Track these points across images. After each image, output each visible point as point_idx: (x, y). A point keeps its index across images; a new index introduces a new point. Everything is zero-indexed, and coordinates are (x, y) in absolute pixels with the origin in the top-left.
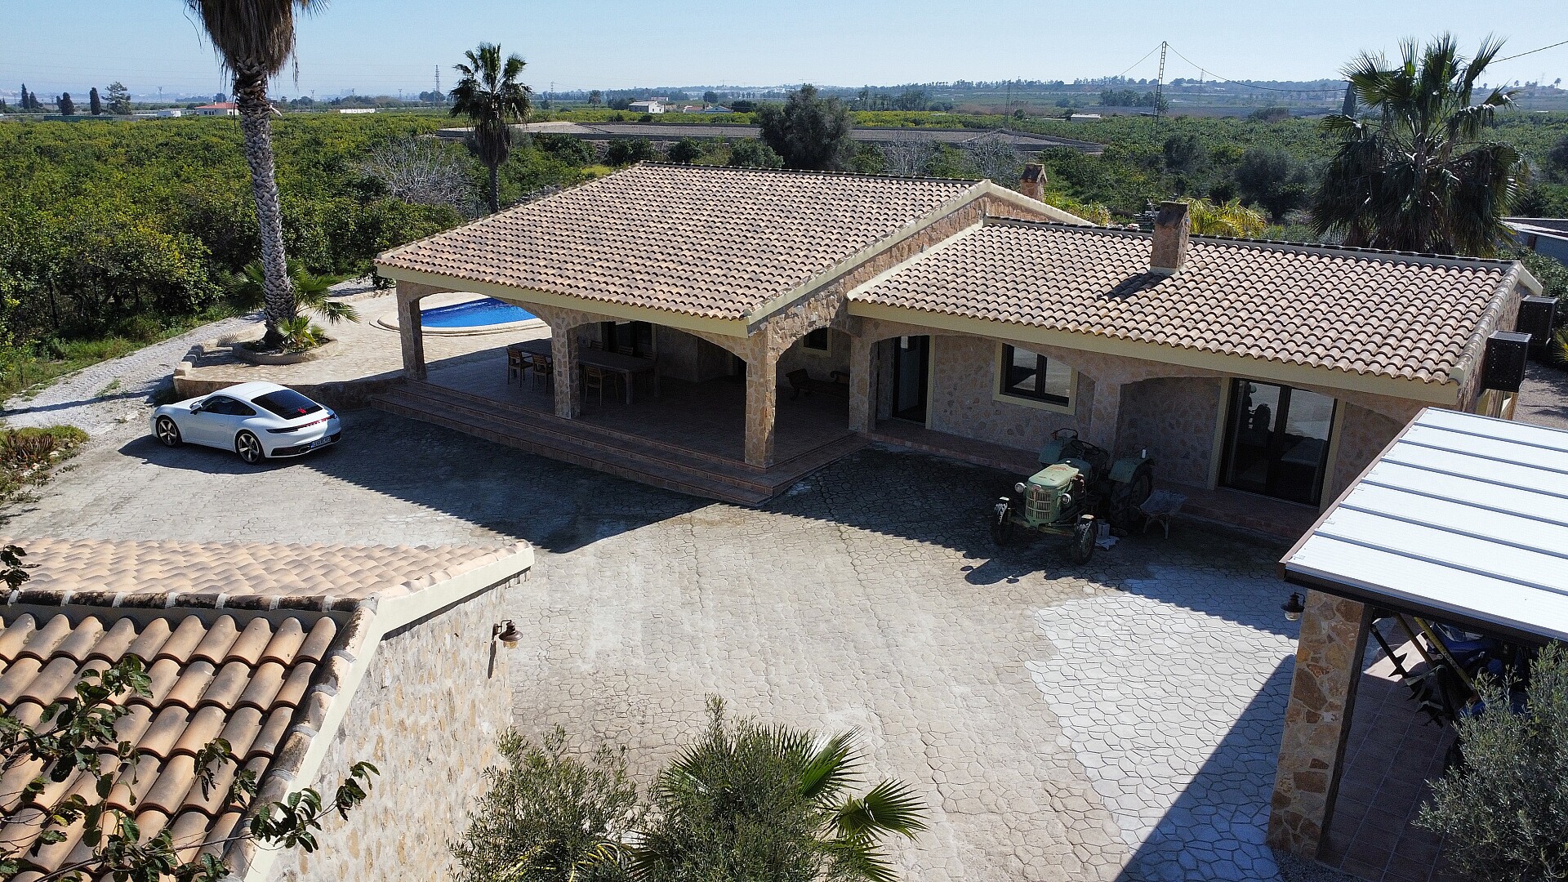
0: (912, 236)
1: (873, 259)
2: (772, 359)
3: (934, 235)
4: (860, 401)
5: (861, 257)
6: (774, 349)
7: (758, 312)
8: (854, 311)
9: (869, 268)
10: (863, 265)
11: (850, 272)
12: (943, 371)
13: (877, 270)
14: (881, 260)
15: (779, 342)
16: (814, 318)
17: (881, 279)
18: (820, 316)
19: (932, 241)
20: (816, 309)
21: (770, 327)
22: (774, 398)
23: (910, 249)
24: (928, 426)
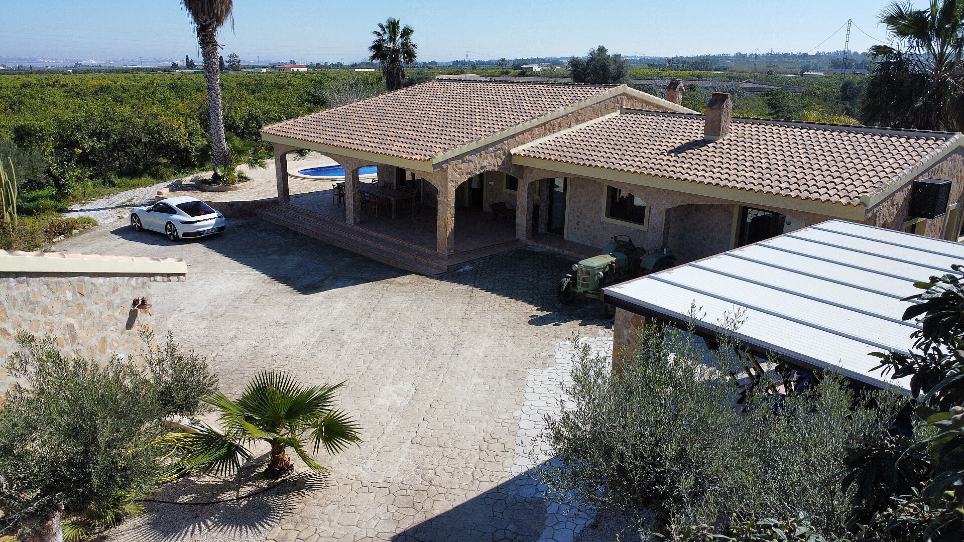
0: (562, 117)
1: (530, 130)
2: (452, 188)
3: (579, 118)
4: (522, 220)
5: (520, 128)
6: (453, 181)
7: (440, 157)
8: (516, 162)
9: (527, 135)
10: (522, 133)
11: (512, 137)
12: (574, 202)
13: (534, 137)
14: (536, 131)
15: (457, 177)
16: (485, 164)
17: (536, 143)
18: (490, 162)
19: (578, 122)
20: (486, 158)
21: (450, 167)
22: (453, 212)
23: (560, 126)
24: (565, 237)
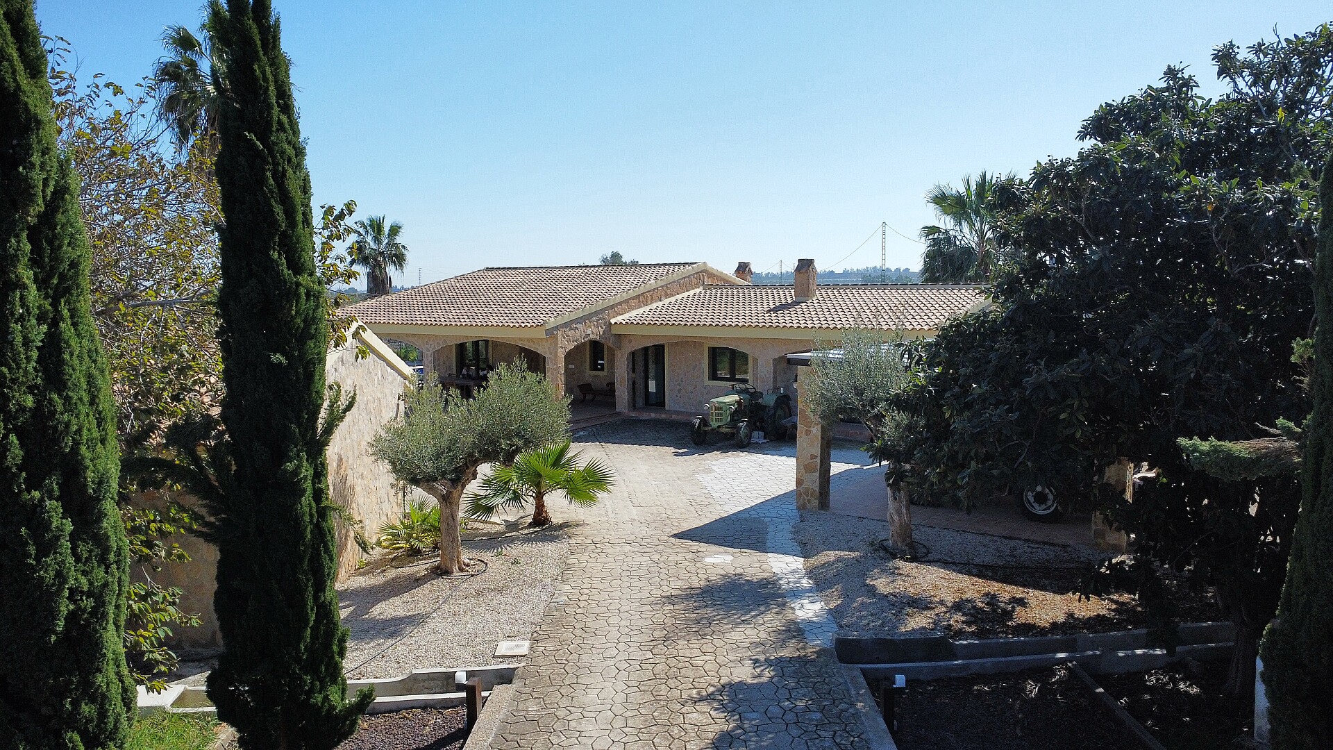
0: (654, 290)
1: (626, 301)
2: (561, 354)
3: (668, 291)
4: (622, 393)
5: (618, 299)
6: (562, 347)
7: (552, 322)
8: (615, 331)
9: (625, 306)
10: (620, 303)
11: (612, 307)
12: (674, 370)
13: (630, 309)
14: (632, 303)
15: (566, 344)
16: (589, 332)
17: (633, 313)
18: (593, 332)
19: (667, 296)
20: (590, 327)
21: (560, 333)
22: (563, 379)
23: (652, 298)
24: (667, 407)
